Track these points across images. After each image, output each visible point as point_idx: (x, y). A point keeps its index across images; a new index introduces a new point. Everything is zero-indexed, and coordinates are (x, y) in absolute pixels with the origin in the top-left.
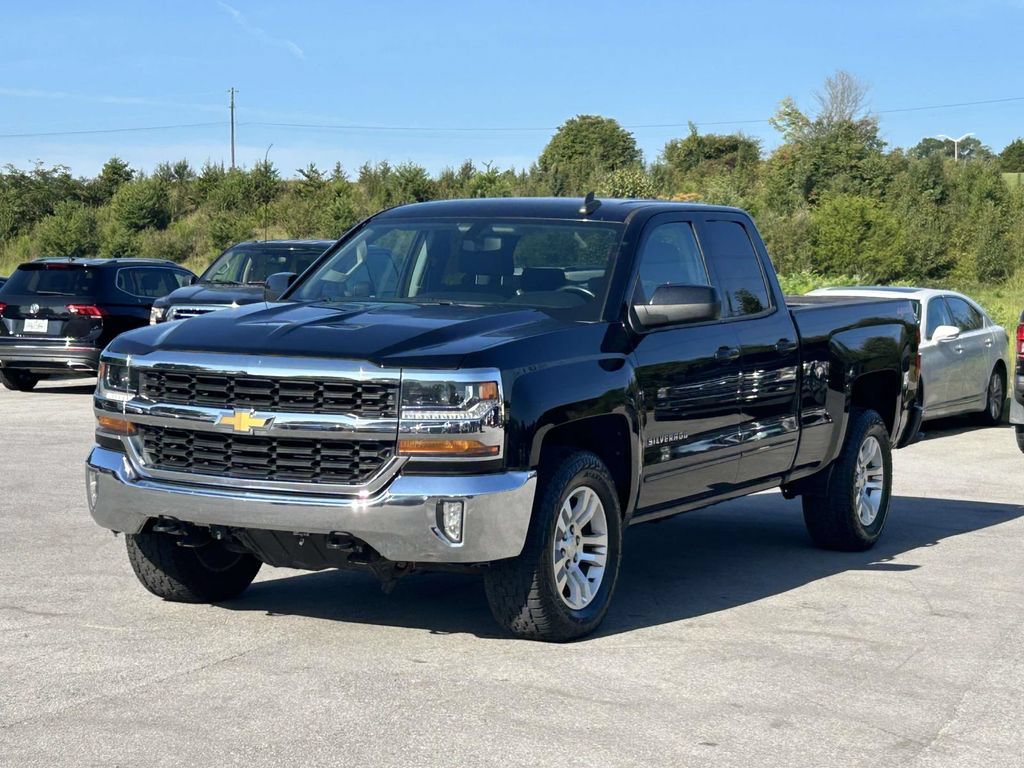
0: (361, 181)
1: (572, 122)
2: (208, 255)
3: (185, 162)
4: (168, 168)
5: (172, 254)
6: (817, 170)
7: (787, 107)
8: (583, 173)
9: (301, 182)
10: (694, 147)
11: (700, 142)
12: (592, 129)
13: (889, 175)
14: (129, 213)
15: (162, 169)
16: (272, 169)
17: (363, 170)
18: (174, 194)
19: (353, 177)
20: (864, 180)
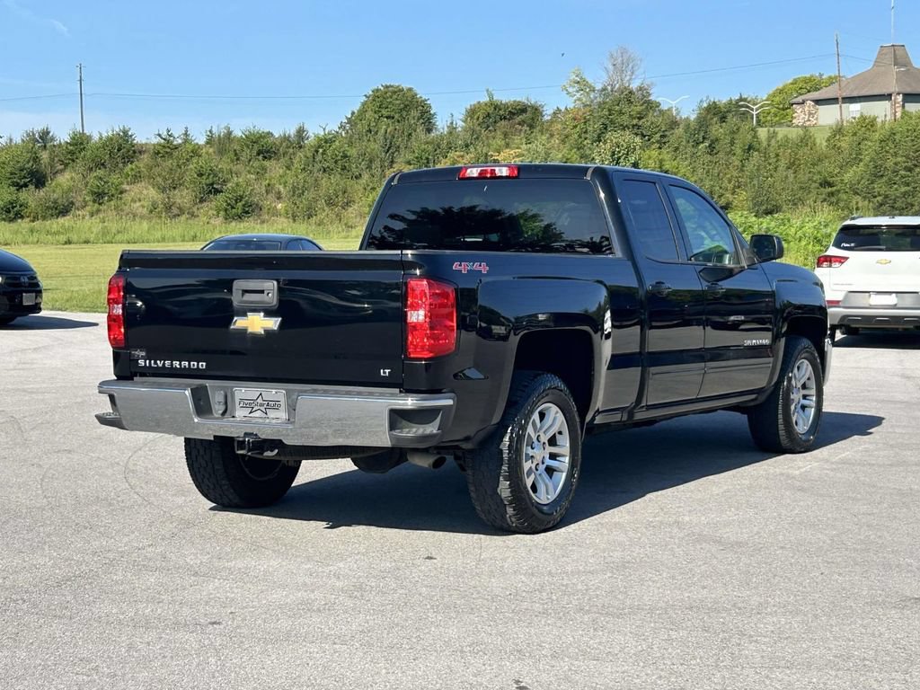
0: (207, 143)
1: (378, 90)
2: (88, 208)
3: (47, 129)
4: (34, 135)
5: (56, 209)
6: (606, 129)
7: (577, 76)
8: (406, 134)
9: (159, 145)
10: (491, 110)
11: (497, 107)
12: (395, 97)
13: (664, 131)
14: (12, 174)
15: (28, 135)
16: (130, 133)
17: (208, 133)
18: (45, 156)
19: (201, 140)
20: (645, 136)
